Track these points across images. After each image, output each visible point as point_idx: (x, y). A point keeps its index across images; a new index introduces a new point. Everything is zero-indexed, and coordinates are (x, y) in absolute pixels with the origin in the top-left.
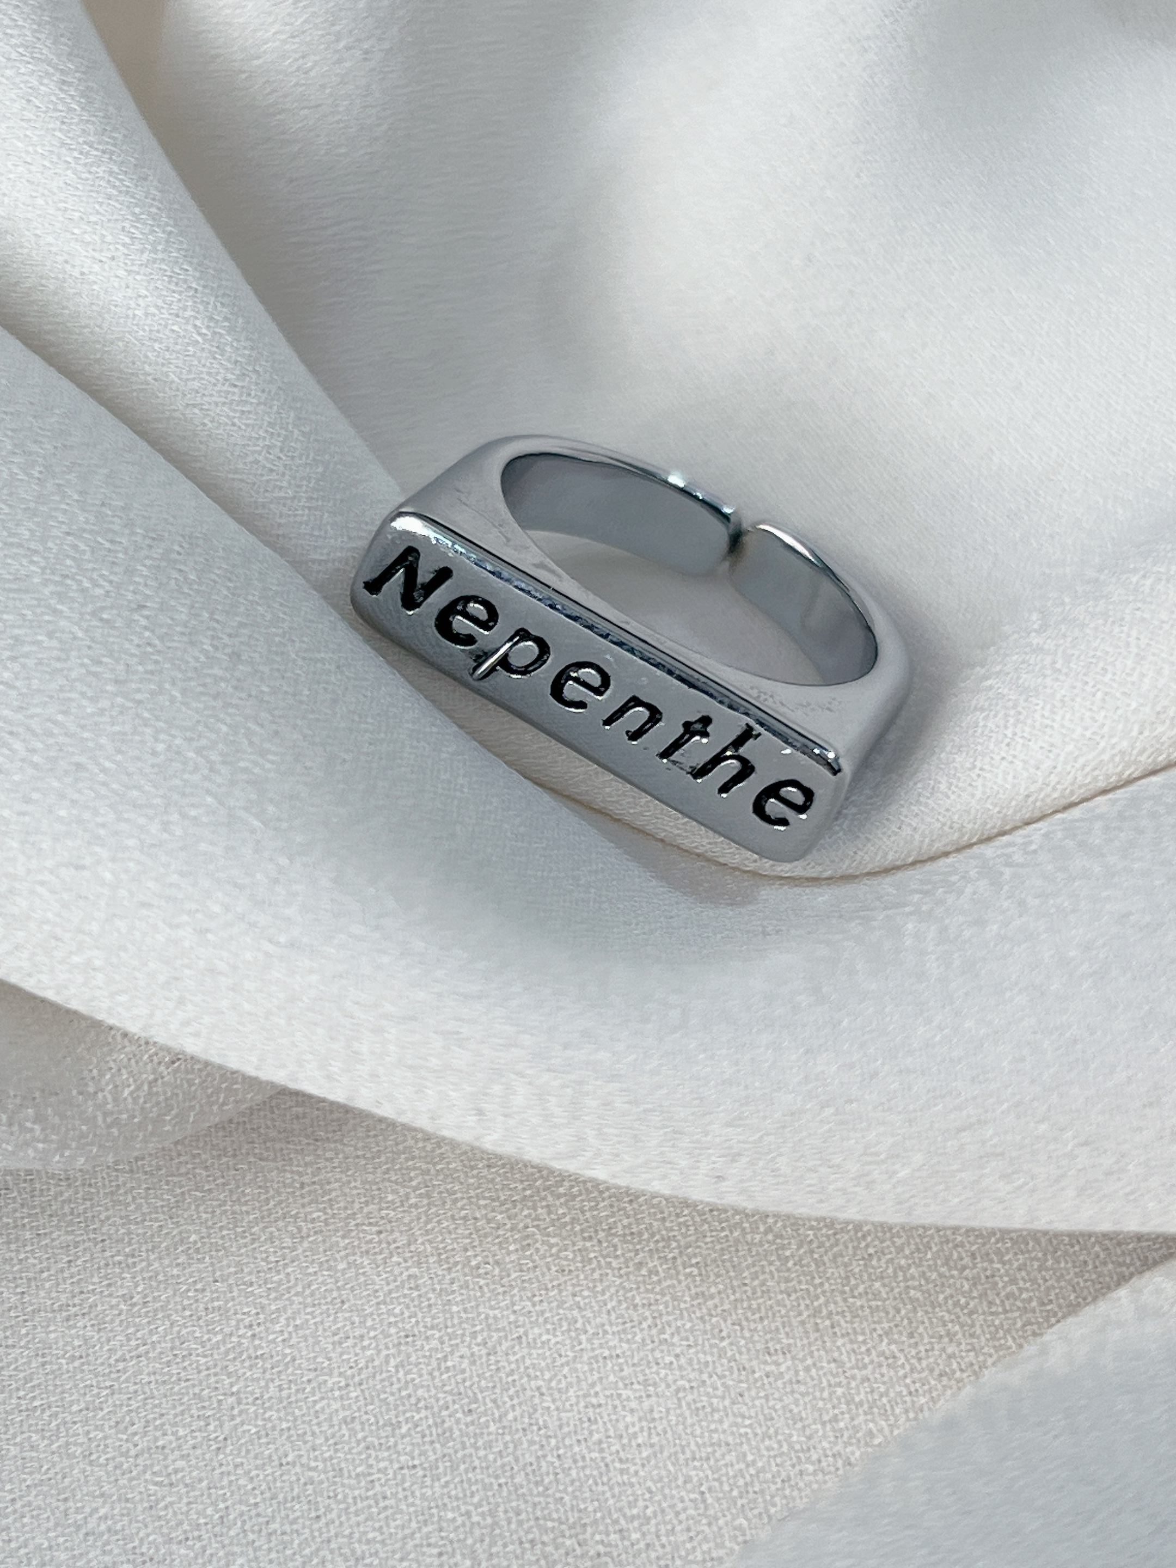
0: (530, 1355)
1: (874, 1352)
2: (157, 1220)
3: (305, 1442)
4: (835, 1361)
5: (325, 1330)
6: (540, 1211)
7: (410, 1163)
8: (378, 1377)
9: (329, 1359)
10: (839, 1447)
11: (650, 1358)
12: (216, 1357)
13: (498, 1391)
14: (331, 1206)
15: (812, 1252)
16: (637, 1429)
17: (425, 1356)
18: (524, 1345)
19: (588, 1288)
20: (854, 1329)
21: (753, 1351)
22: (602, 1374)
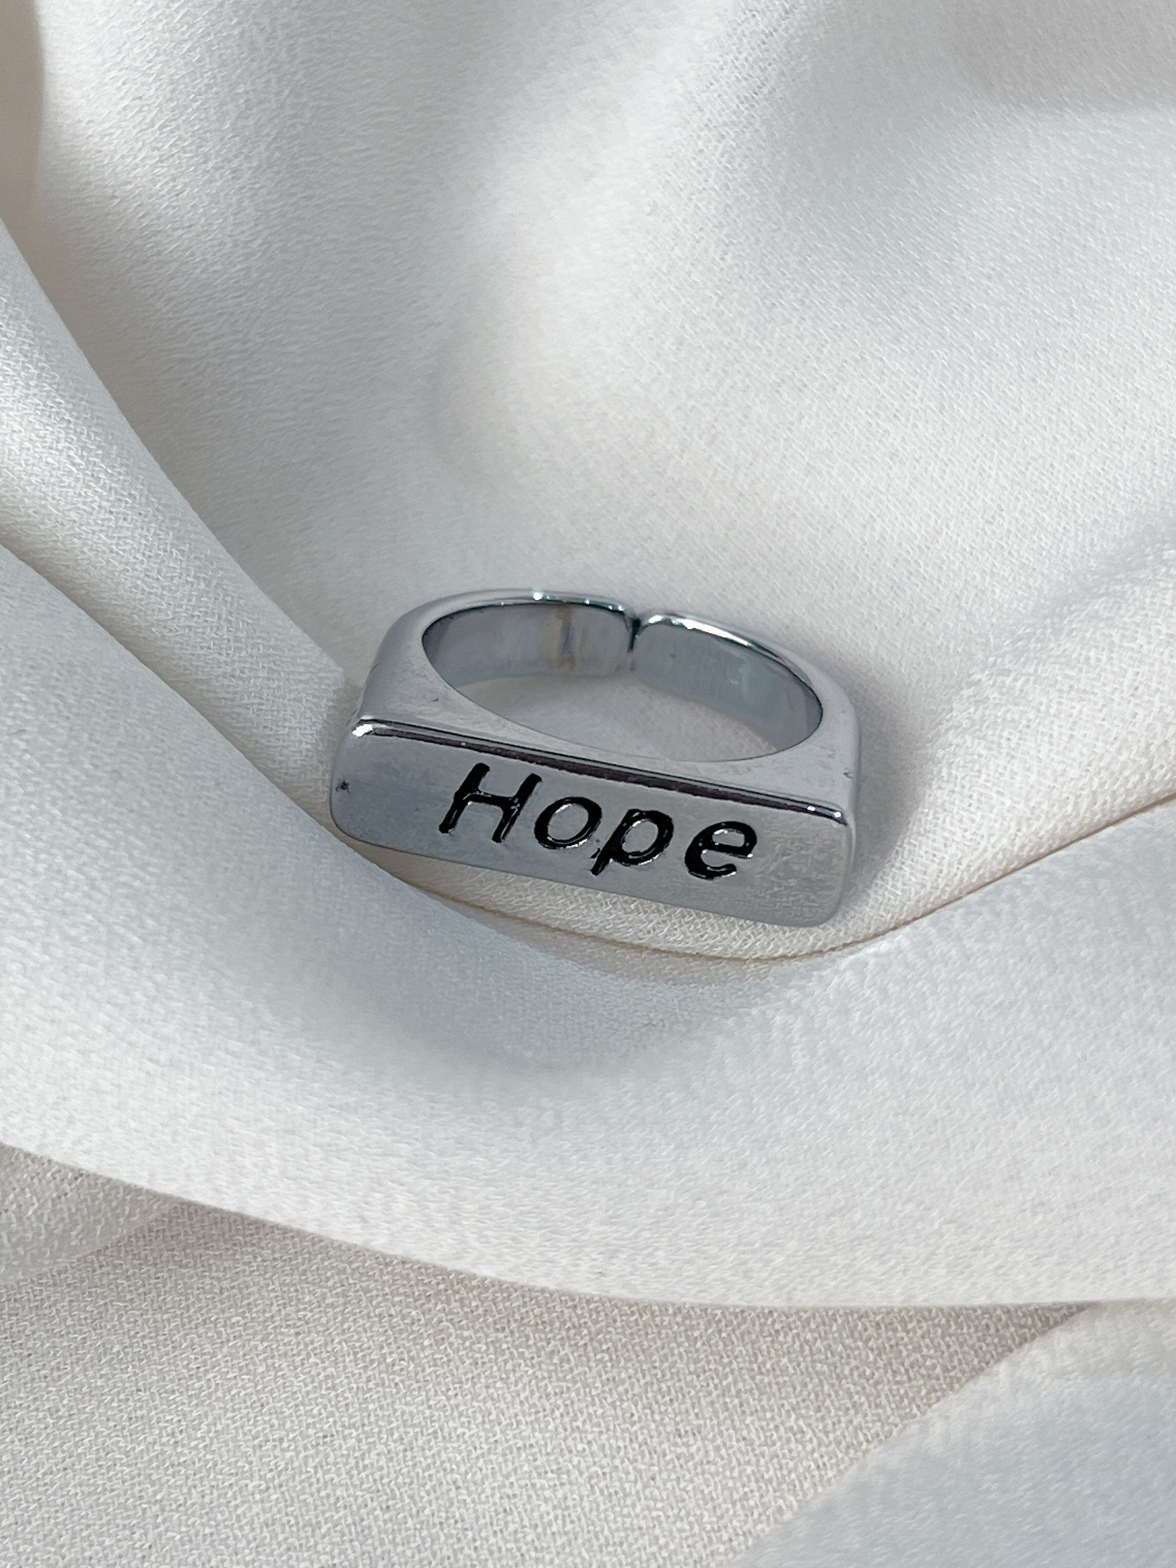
0: (446, 1448)
1: (782, 1429)
2: (81, 1332)
3: (228, 1547)
4: (744, 1439)
5: (245, 1434)
6: (454, 1304)
7: (326, 1263)
8: (298, 1479)
9: (250, 1463)
10: (749, 1525)
11: (563, 1446)
12: (139, 1465)
13: (415, 1486)
14: (250, 1311)
15: (720, 1331)
16: (551, 1517)
17: (342, 1455)
18: (440, 1439)
19: (502, 1379)
20: (762, 1407)
21: (664, 1434)
22: (516, 1464)
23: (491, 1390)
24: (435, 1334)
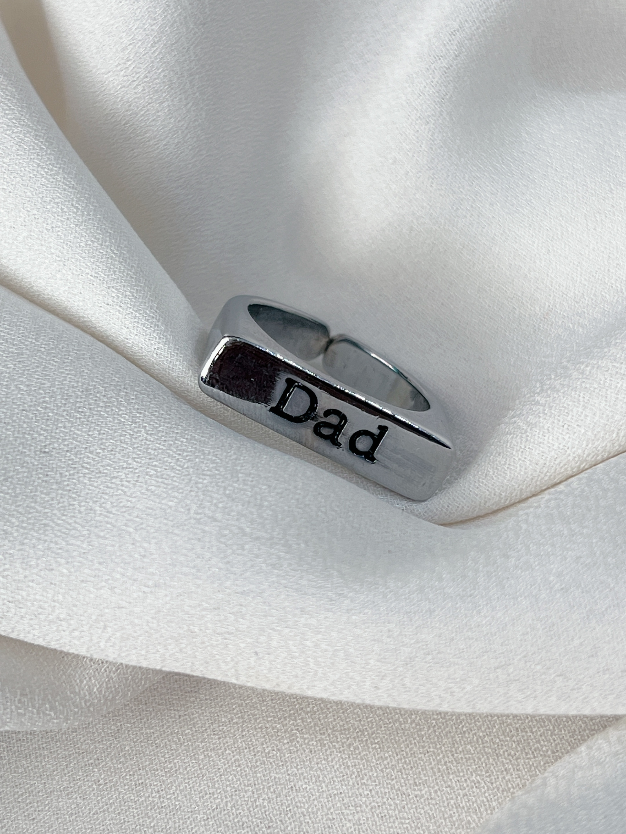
0: (297, 796)
1: (468, 781)
2: (109, 740)
4: (449, 786)
5: (195, 791)
6: (299, 721)
7: (233, 701)
8: (223, 813)
9: (198, 806)
11: (357, 793)
12: (142, 808)
13: (282, 815)
14: (194, 727)
15: (435, 731)
16: (353, 829)
17: (245, 801)
18: (295, 791)
19: (324, 759)
20: (458, 770)
21: (408, 785)
22: (334, 803)
23: (320, 765)
24: (289, 737)
